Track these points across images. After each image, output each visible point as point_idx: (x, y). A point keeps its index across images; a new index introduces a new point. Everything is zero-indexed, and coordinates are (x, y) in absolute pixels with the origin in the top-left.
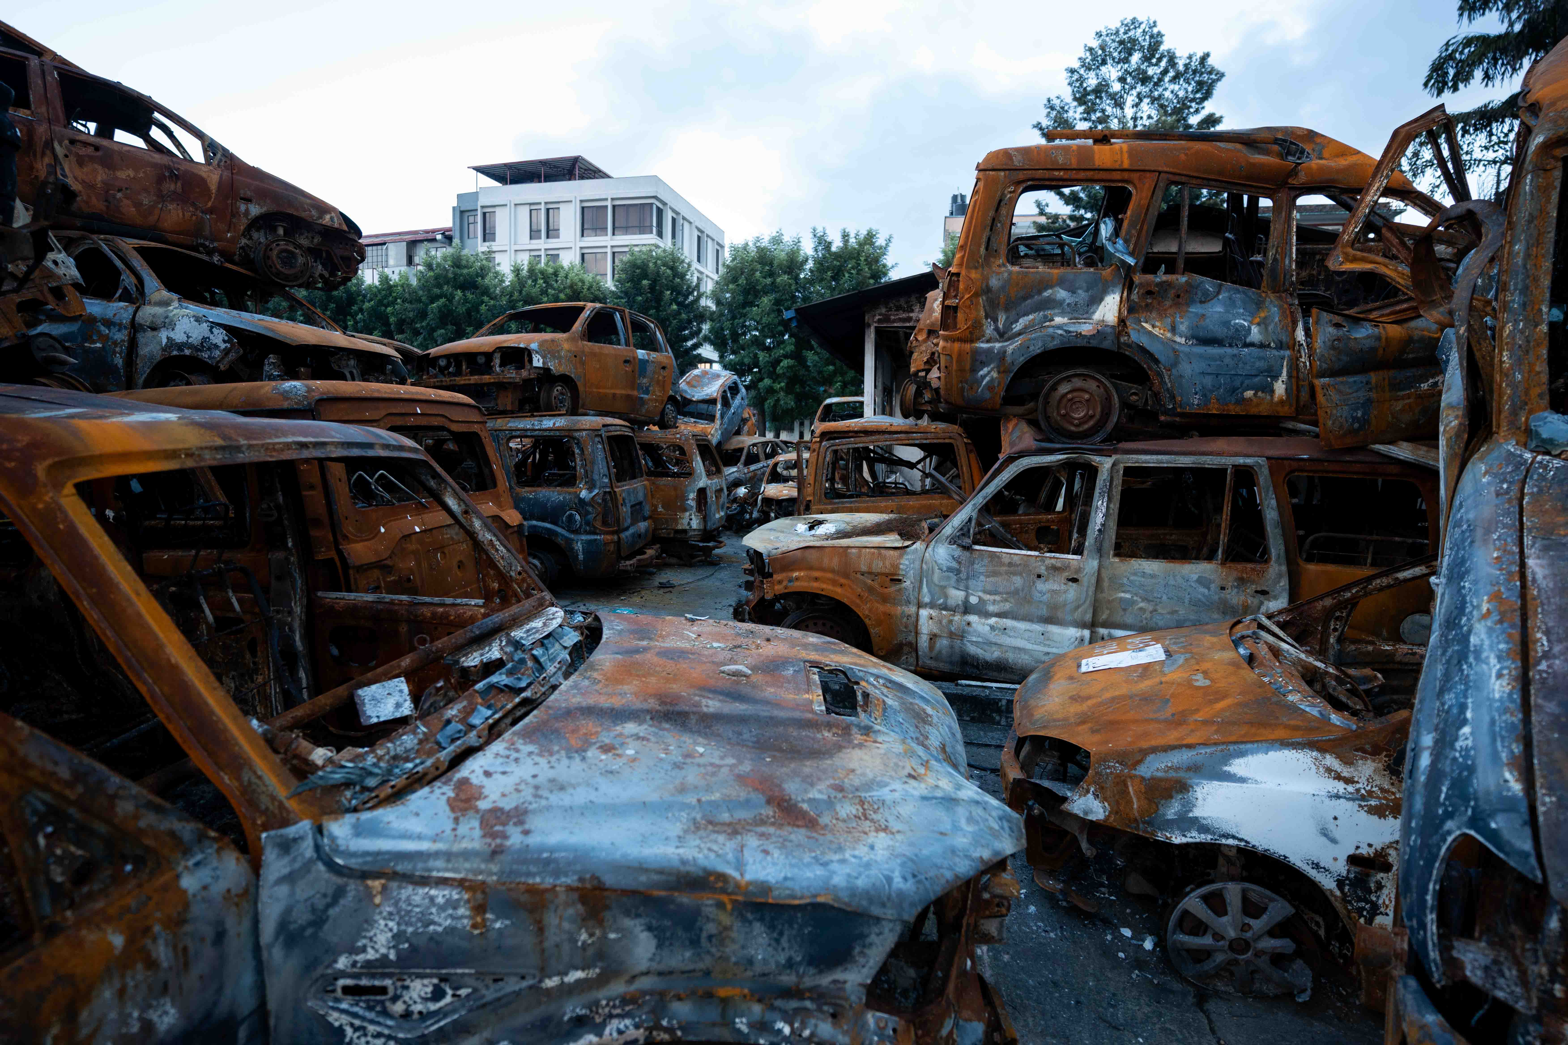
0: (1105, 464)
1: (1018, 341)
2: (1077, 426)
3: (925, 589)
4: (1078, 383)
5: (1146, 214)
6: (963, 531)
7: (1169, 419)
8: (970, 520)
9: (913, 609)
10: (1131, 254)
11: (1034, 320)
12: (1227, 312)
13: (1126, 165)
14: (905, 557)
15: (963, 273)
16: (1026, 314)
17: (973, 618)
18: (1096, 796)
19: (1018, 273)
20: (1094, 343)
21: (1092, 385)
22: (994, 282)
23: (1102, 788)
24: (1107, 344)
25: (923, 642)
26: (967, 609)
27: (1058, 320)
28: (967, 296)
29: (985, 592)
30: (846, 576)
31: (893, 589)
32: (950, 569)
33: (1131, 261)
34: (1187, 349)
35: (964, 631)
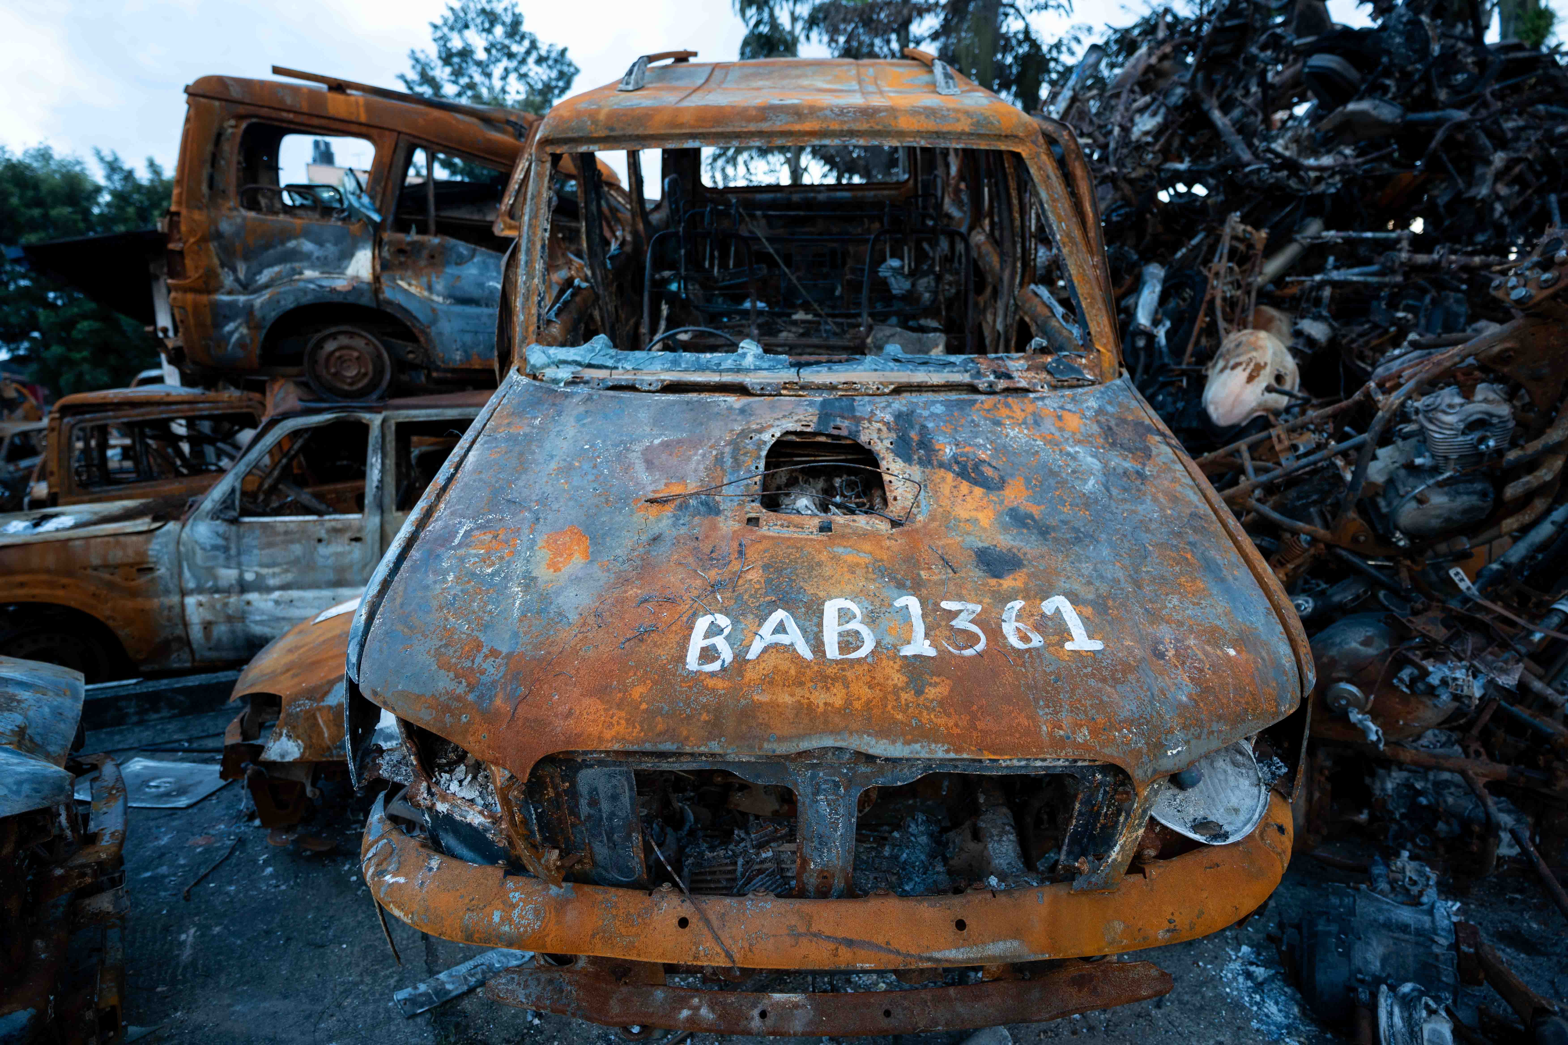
0: (375, 420)
1: (266, 295)
2: (351, 384)
3: (187, 574)
4: (344, 340)
5: (389, 172)
6: (227, 503)
7: (441, 375)
8: (233, 490)
9: (175, 599)
10: (378, 211)
11: (280, 272)
12: (481, 274)
13: (363, 118)
14: (155, 541)
15: (184, 212)
16: (270, 265)
17: (253, 596)
18: (289, 737)
19: (254, 219)
20: (351, 299)
21: (359, 343)
22: (225, 227)
23: (294, 727)
24: (366, 300)
25: (196, 633)
26: (243, 587)
27: (309, 273)
28: (192, 240)
29: (262, 565)
30: (70, 573)
31: (143, 580)
32: (215, 548)
33: (376, 218)
34: (445, 308)
35: (244, 612)
